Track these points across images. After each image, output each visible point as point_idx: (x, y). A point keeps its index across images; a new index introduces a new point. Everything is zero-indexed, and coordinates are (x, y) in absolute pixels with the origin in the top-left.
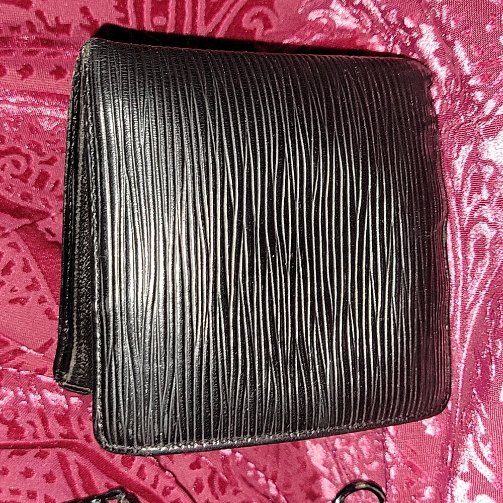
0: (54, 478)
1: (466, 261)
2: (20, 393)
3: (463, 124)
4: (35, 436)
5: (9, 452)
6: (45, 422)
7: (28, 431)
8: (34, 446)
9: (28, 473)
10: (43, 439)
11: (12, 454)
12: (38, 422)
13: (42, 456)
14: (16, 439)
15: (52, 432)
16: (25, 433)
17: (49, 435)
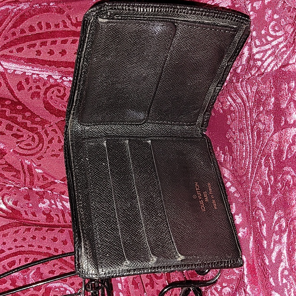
0: (67, 243)
1: (253, 140)
2: (53, 202)
3: (250, 77)
4: (59, 222)
5: (47, 228)
6: (63, 215)
7: (56, 218)
8: (58, 226)
9: (55, 240)
10: (63, 223)
11: (48, 230)
12: (60, 215)
13: (62, 231)
14: (50, 222)
15: (67, 220)
16: (54, 220)
17: (65, 222)
